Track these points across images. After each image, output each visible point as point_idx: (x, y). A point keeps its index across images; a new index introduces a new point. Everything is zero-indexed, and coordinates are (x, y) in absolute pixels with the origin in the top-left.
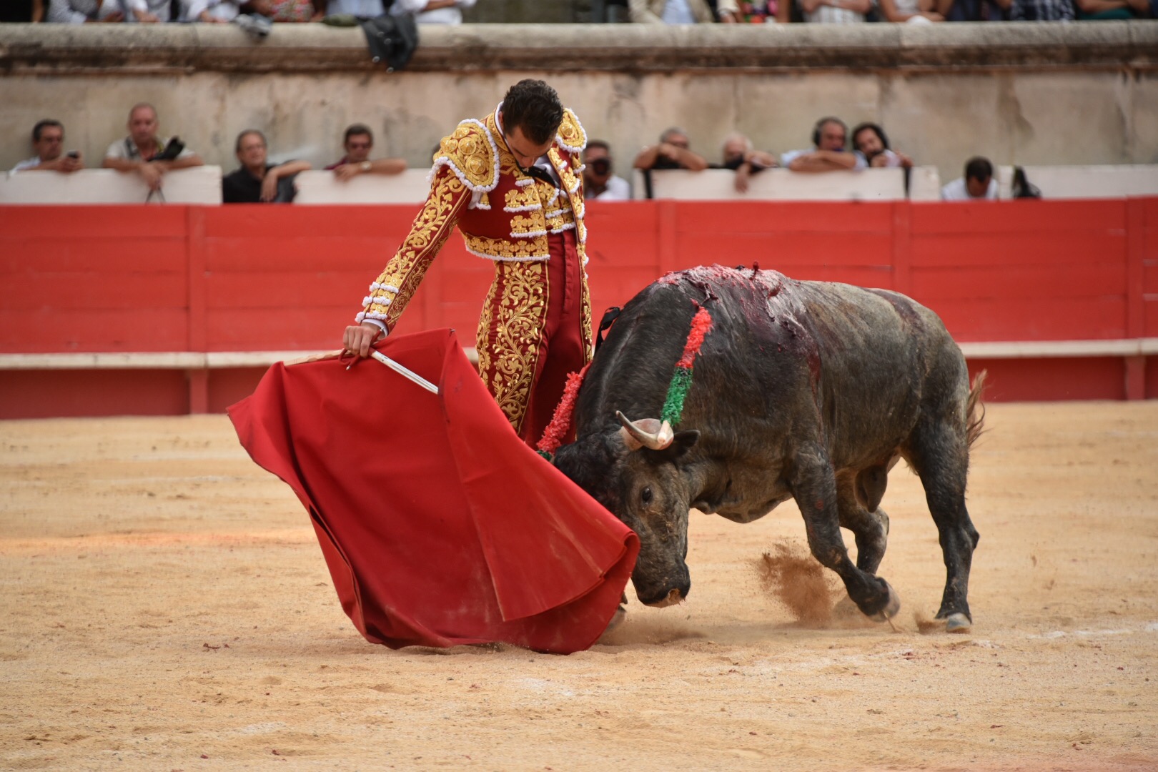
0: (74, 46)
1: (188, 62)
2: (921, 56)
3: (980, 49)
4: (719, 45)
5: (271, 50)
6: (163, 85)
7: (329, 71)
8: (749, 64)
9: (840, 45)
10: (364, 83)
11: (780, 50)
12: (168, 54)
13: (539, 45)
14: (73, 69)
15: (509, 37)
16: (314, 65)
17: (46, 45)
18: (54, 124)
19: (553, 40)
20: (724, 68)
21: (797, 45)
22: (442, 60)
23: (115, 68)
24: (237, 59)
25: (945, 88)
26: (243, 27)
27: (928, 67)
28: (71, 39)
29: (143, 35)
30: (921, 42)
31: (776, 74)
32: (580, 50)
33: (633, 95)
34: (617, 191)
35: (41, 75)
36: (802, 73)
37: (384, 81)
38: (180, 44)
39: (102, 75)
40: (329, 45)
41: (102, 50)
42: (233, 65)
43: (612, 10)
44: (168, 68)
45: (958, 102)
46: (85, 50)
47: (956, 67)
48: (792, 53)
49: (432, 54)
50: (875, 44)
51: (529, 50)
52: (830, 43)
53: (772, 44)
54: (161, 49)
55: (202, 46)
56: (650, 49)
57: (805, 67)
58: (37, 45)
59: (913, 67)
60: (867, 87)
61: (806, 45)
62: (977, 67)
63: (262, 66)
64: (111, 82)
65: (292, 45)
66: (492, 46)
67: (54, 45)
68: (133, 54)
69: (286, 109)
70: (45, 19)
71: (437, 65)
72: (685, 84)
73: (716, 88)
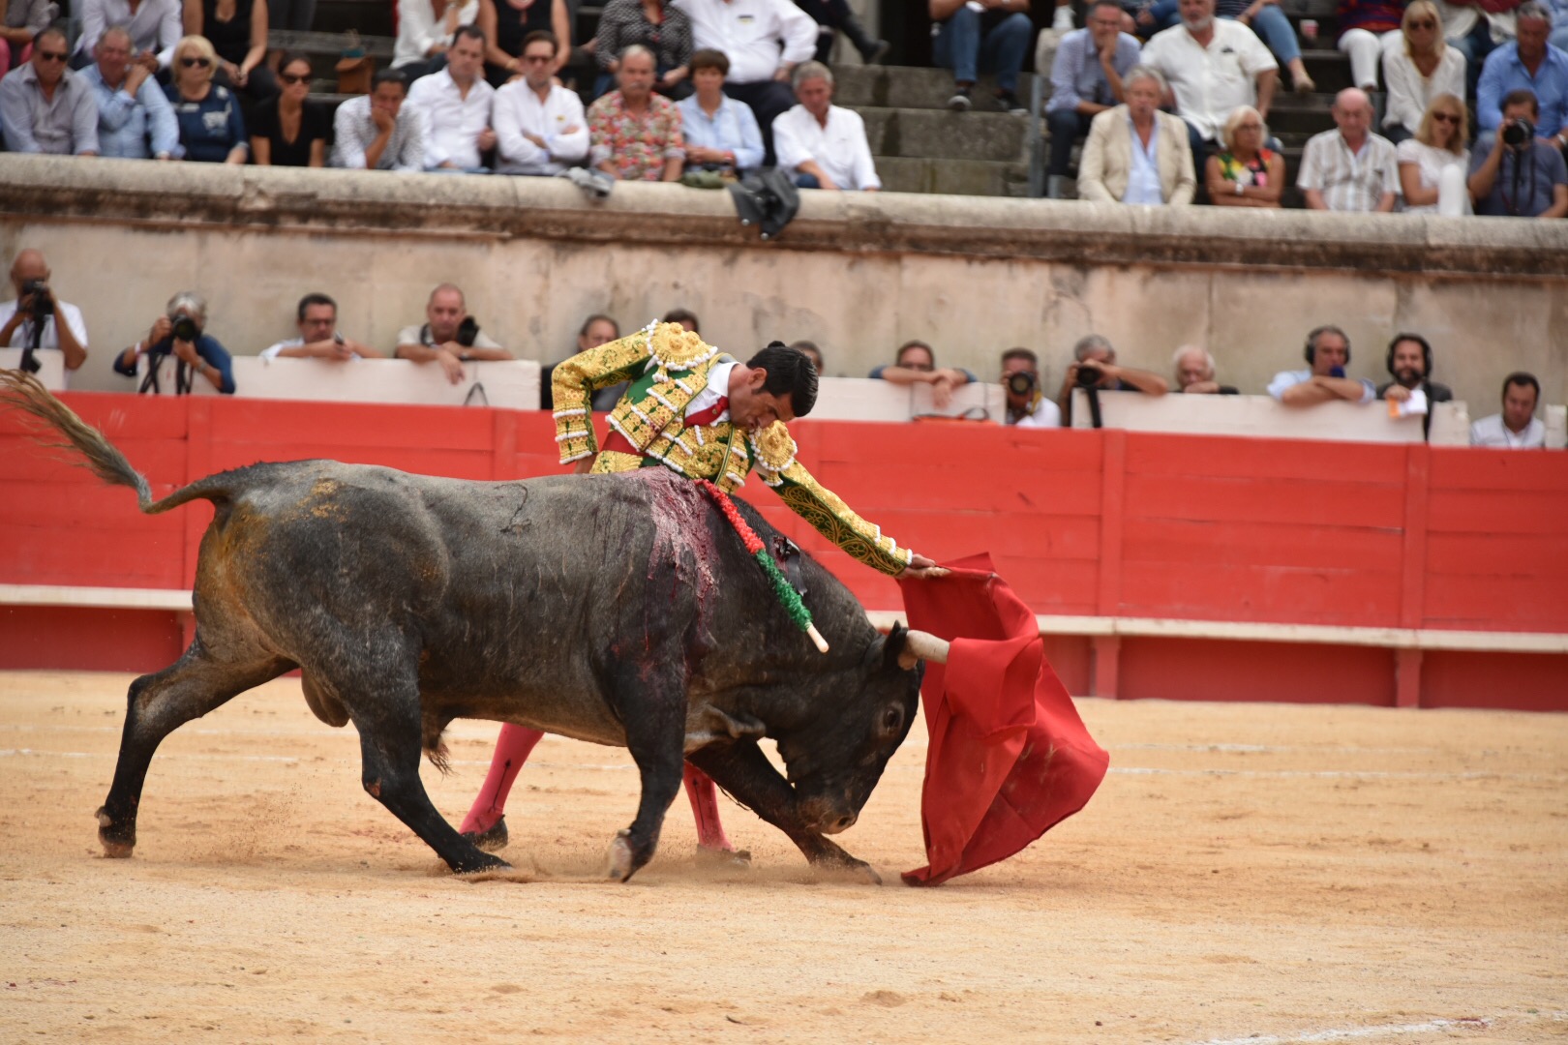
0: (359, 199)
1: (504, 226)
2: (1452, 258)
3: (1527, 251)
4: (1189, 233)
5: (612, 214)
6: (470, 254)
7: (685, 245)
8: (1230, 258)
9: (1348, 240)
10: (730, 262)
11: (1269, 242)
12: (479, 214)
13: (957, 223)
14: (355, 229)
15: (920, 211)
16: (667, 236)
17: (322, 196)
18: (321, 300)
19: (976, 218)
20: (1195, 263)
21: (1292, 237)
22: (832, 237)
23: (410, 230)
24: (566, 225)
25: (1482, 301)
26: (577, 183)
27: (1460, 273)
28: (355, 190)
29: (448, 189)
30: (1452, 240)
31: (1261, 273)
32: (1011, 231)
33: (1076, 293)
34: (1046, 415)
35: (314, 235)
36: (1297, 274)
37: (756, 260)
38: (494, 202)
39: (394, 237)
40: (685, 212)
41: (395, 205)
42: (563, 232)
43: (1054, 182)
44: (479, 232)
45: (1498, 321)
46: (373, 204)
47: (1496, 275)
48: (1284, 247)
49: (819, 228)
50: (1393, 240)
51: (945, 228)
52: (1334, 237)
53: (1260, 235)
54: (470, 207)
55: (523, 206)
56: (1102, 235)
57: (1301, 267)
58: (312, 196)
59: (1441, 272)
60: (1381, 296)
61: (1304, 238)
62: (1524, 275)
63: (598, 236)
64: (403, 247)
65: (639, 210)
66: (897, 221)
67: (333, 197)
68: (435, 212)
69: (628, 292)
70: (327, 162)
71: (825, 243)
72: (1145, 281)
73: (1184, 288)
